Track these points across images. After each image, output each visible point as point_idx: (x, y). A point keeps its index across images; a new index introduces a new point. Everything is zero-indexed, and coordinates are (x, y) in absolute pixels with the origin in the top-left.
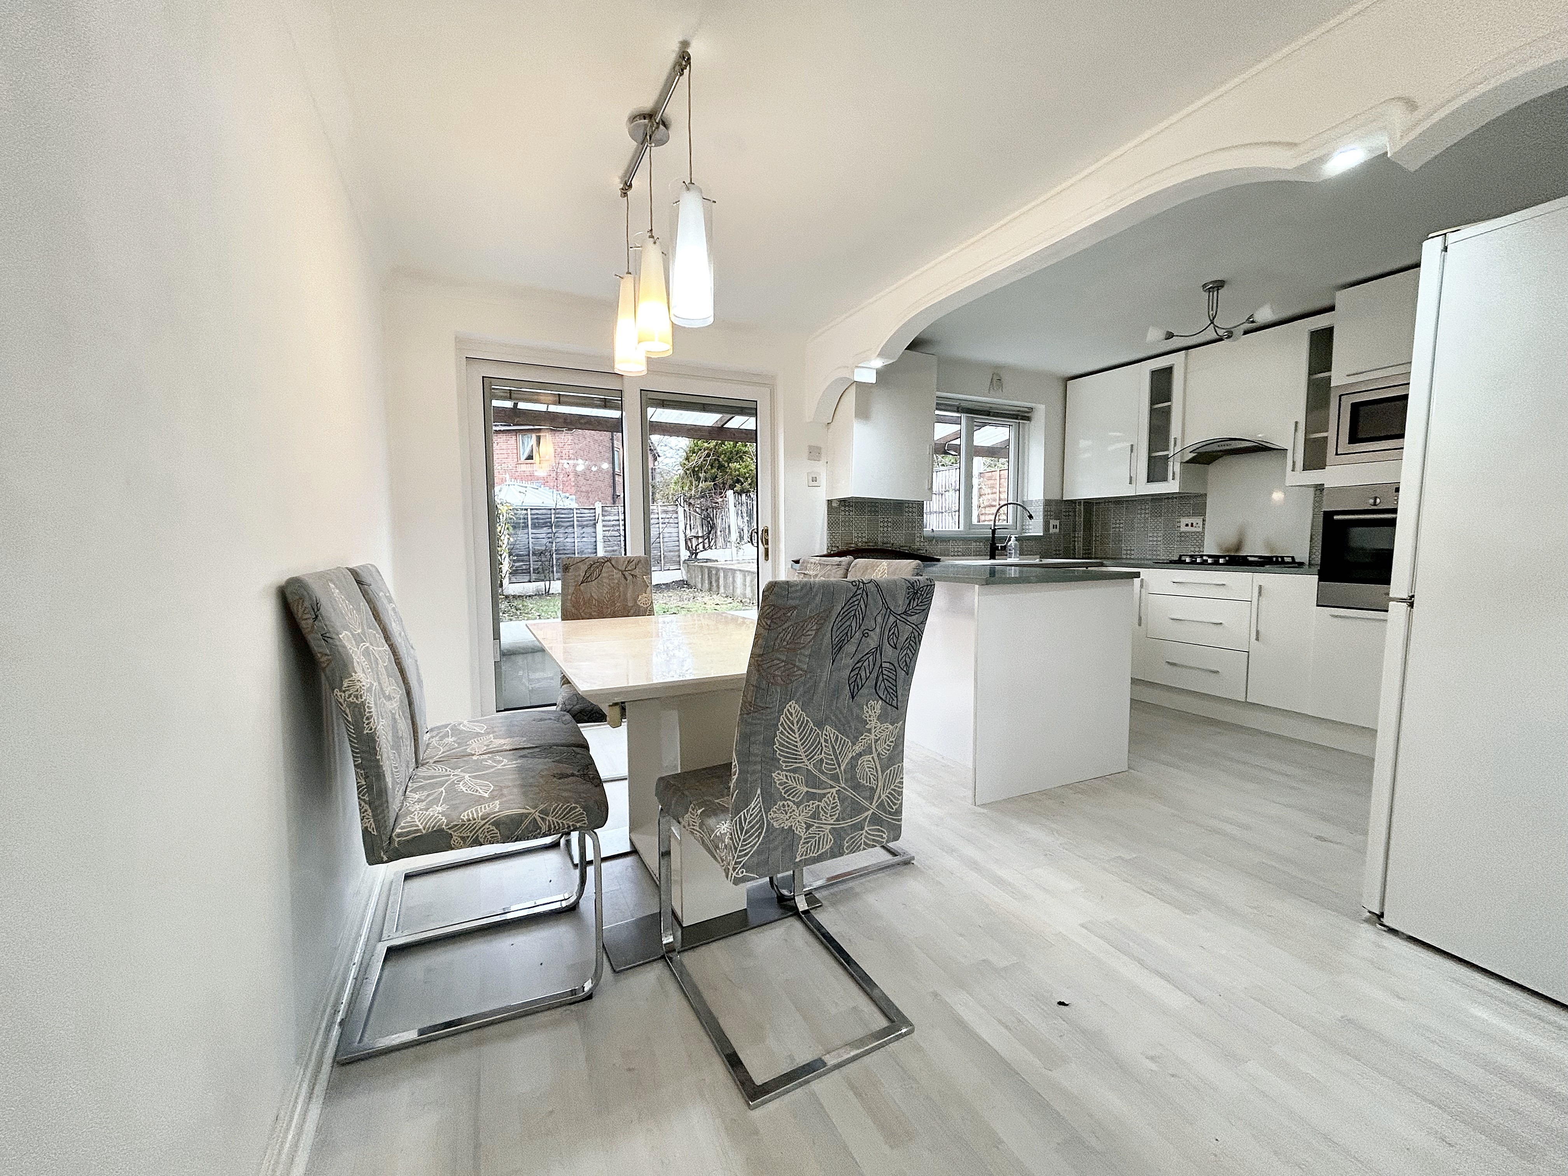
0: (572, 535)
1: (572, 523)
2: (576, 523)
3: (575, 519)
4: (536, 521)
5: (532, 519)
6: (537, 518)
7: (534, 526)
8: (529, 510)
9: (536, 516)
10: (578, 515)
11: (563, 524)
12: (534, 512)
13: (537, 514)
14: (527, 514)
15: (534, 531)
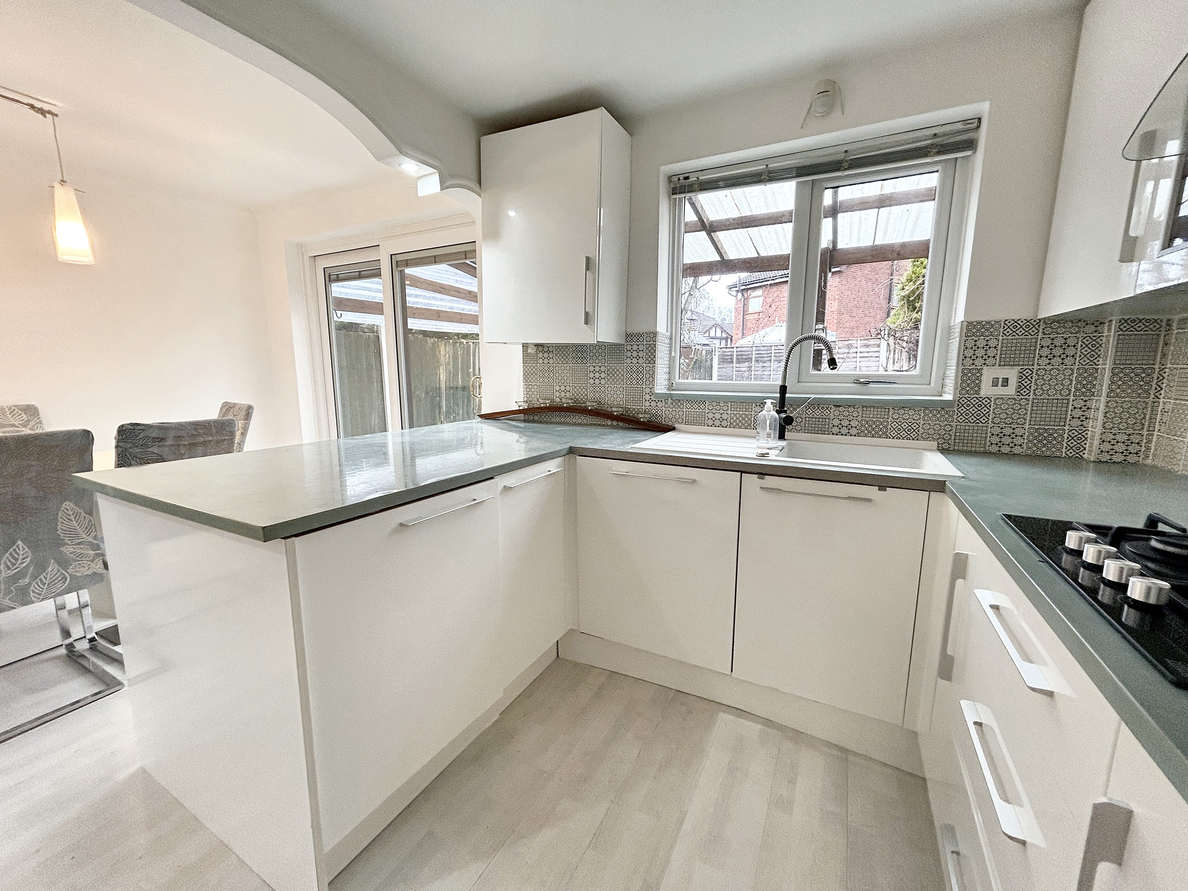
0: (769, 369)
1: (770, 358)
2: (773, 358)
3: (773, 355)
4: (740, 357)
5: (737, 355)
6: (741, 355)
7: (738, 362)
8: (735, 348)
9: (740, 353)
10: (776, 351)
11: (762, 359)
12: (739, 349)
13: (741, 351)
14: (733, 352)
15: (738, 365)
